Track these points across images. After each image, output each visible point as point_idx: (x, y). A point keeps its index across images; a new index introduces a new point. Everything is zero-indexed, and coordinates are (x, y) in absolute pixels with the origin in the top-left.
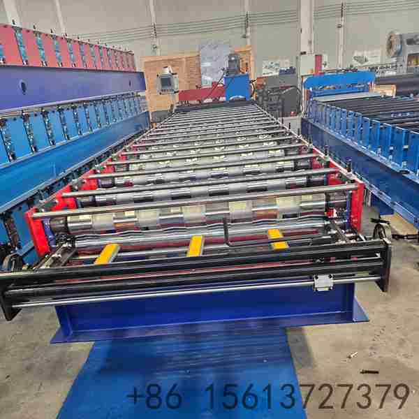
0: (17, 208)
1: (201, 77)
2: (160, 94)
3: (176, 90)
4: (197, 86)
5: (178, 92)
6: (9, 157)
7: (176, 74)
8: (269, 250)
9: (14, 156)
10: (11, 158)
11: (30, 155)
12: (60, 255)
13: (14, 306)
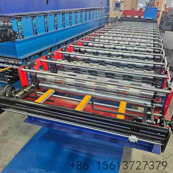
0: (33, 56)
1: (137, 4)
2: (114, 10)
3: (121, 10)
4: (133, 9)
5: (122, 11)
6: (34, 33)
7: (123, 2)
8: (115, 118)
9: (36, 33)
10: (35, 34)
11: (44, 33)
12: (27, 91)
13: (2, 109)
